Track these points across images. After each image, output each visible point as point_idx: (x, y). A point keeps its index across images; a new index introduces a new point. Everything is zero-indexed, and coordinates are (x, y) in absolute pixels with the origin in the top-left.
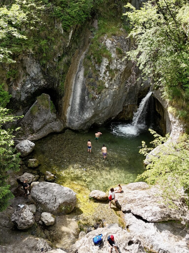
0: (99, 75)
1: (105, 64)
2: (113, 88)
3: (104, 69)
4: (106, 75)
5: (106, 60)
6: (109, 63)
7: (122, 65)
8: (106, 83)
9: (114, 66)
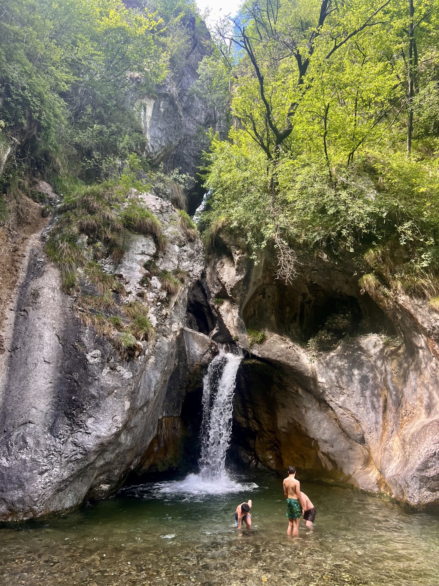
0: (122, 288)
1: (139, 258)
2: (170, 332)
3: (140, 271)
4: (147, 286)
5: (144, 243)
6: (154, 252)
7: (195, 261)
8: (150, 311)
9: (171, 263)
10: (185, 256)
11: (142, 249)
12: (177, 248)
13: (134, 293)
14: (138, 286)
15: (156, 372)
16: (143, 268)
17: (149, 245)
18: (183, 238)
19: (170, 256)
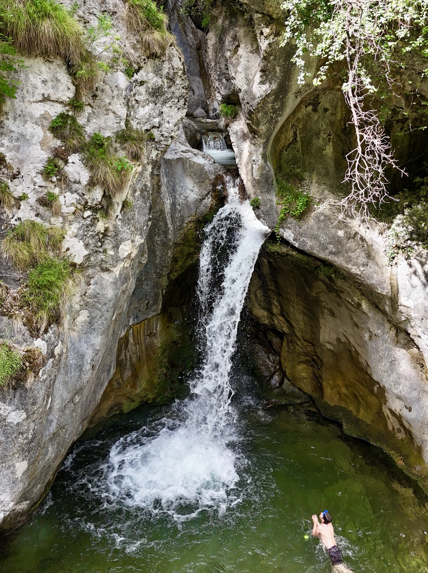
1: (38, 110)
2: (117, 260)
3: (42, 144)
4: (60, 180)
5: (45, 76)
6: (71, 95)
7: (165, 102)
8: (69, 233)
9: (111, 115)
10: (142, 93)
11: (41, 90)
12: (122, 80)
13: (32, 198)
14: (39, 180)
15: (92, 337)
16: (49, 135)
17: (58, 80)
18: (134, 55)
19: (107, 101)
